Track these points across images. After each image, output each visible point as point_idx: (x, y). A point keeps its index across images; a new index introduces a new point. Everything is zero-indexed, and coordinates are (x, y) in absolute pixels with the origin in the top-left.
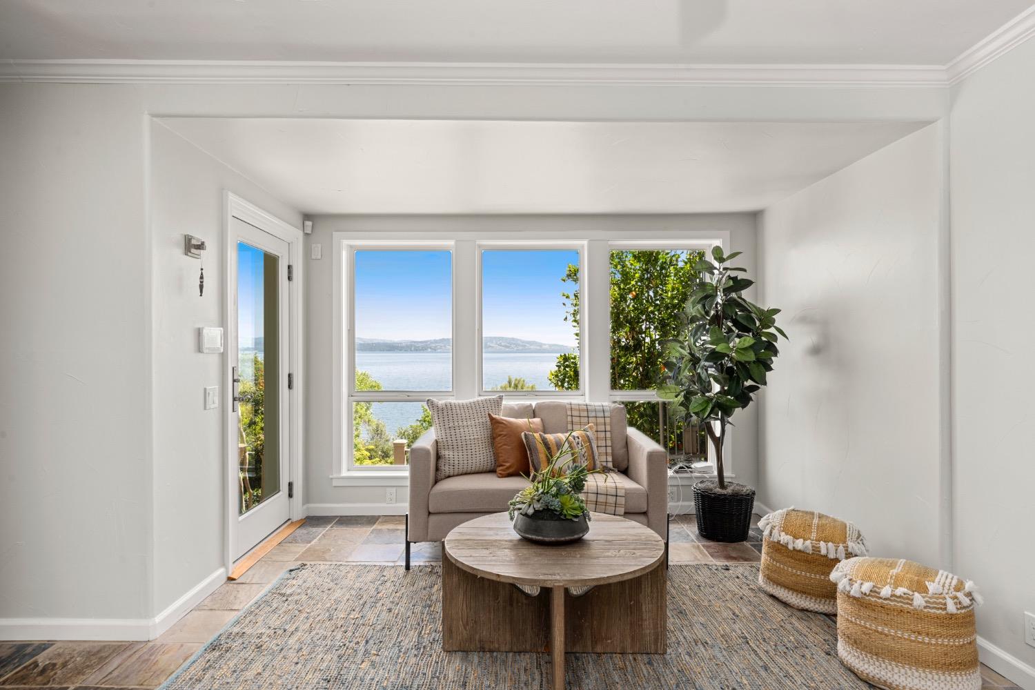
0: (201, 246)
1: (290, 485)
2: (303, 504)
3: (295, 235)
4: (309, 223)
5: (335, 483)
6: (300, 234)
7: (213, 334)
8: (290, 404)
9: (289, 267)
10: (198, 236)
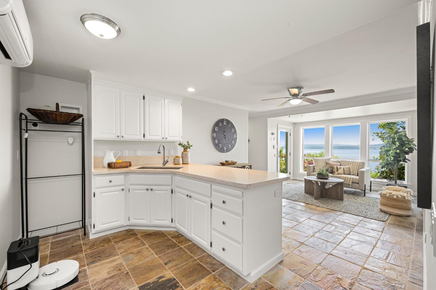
0: (274, 134)
1: (290, 172)
2: (293, 177)
3: (291, 128)
4: (294, 125)
5: (299, 174)
6: (292, 127)
7: (276, 146)
8: (290, 158)
9: (290, 133)
10: (273, 132)
